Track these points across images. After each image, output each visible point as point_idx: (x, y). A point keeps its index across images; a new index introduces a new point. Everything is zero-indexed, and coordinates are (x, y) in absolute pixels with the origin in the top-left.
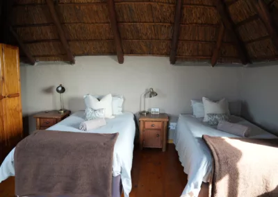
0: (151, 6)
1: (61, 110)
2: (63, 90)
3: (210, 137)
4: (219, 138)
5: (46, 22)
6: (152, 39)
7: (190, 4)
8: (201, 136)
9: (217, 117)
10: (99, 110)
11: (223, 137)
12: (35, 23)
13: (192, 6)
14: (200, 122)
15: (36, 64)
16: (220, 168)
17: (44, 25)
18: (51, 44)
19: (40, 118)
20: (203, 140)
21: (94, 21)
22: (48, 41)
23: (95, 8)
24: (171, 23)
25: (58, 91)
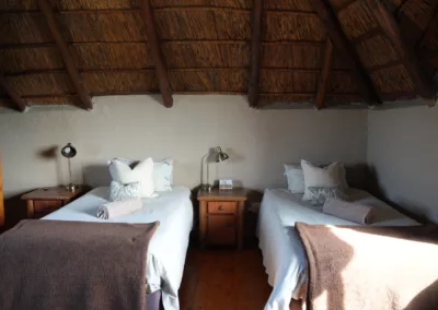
0: (213, 13)
1: (71, 185)
2: (73, 152)
3: (306, 225)
4: (322, 227)
5: (41, 41)
6: (217, 67)
7: (277, 10)
8: (293, 224)
9: (324, 192)
10: (132, 184)
11: (329, 226)
12: (23, 41)
13: (278, 13)
14: (297, 200)
15: (27, 109)
16: (319, 275)
17: (37, 45)
18: (52, 76)
19: (34, 200)
20: (295, 231)
21: (121, 39)
22: (46, 71)
23: (121, 17)
24: (245, 40)
25: (63, 153)
